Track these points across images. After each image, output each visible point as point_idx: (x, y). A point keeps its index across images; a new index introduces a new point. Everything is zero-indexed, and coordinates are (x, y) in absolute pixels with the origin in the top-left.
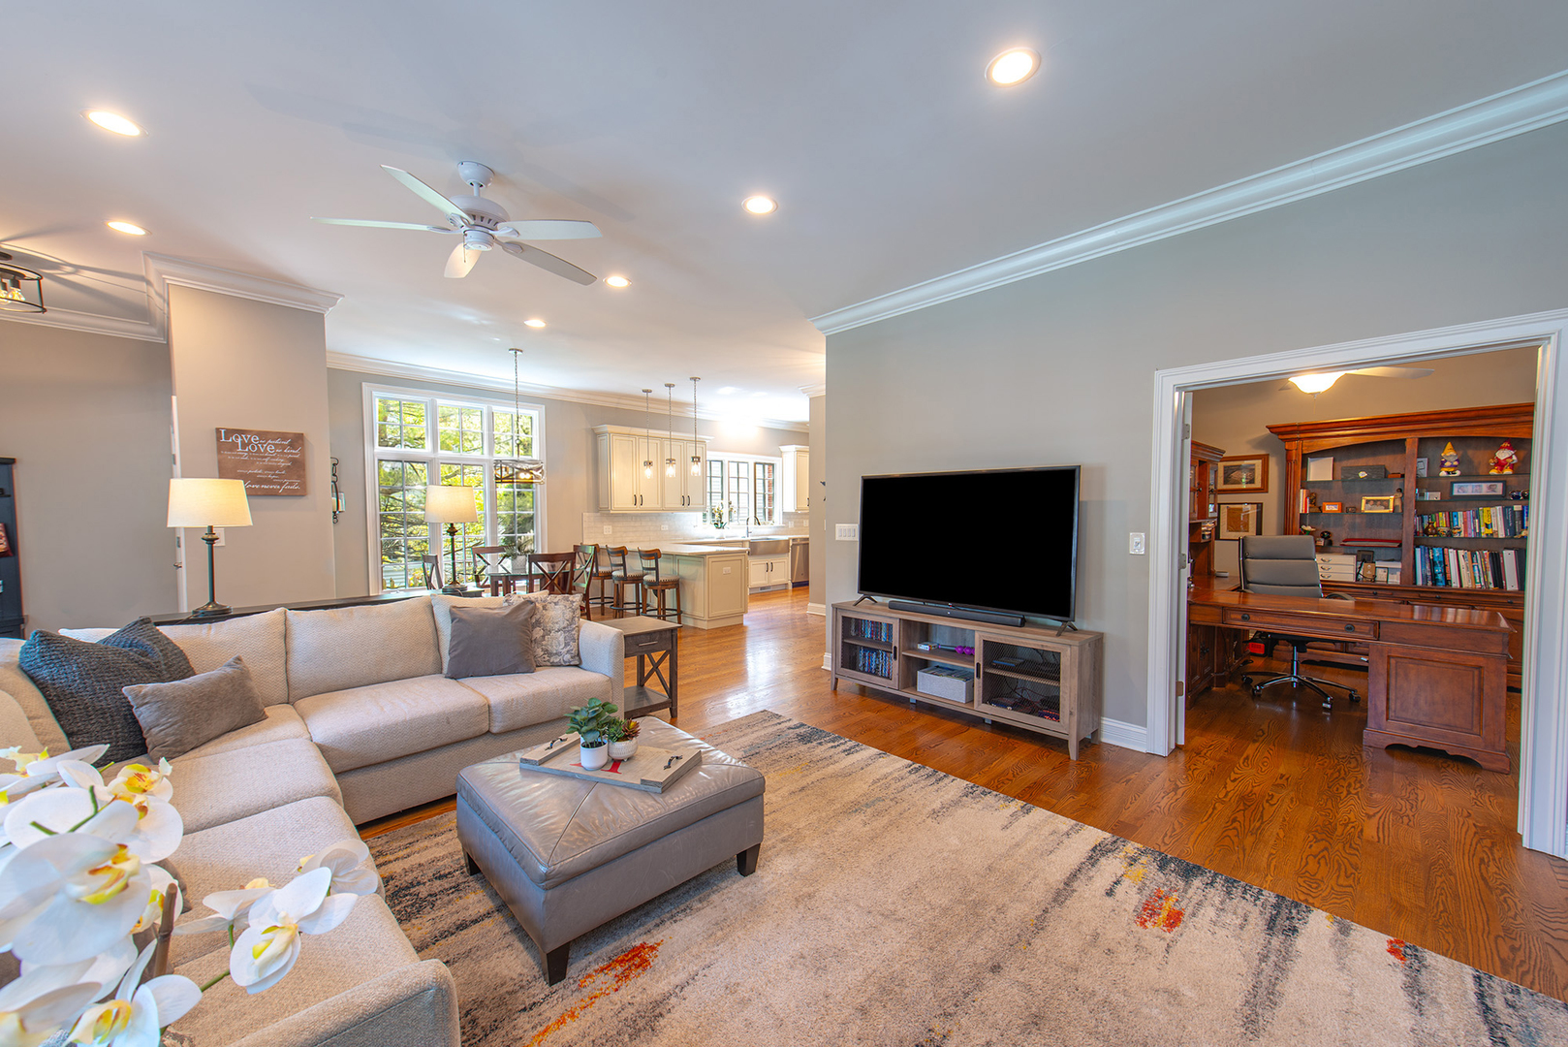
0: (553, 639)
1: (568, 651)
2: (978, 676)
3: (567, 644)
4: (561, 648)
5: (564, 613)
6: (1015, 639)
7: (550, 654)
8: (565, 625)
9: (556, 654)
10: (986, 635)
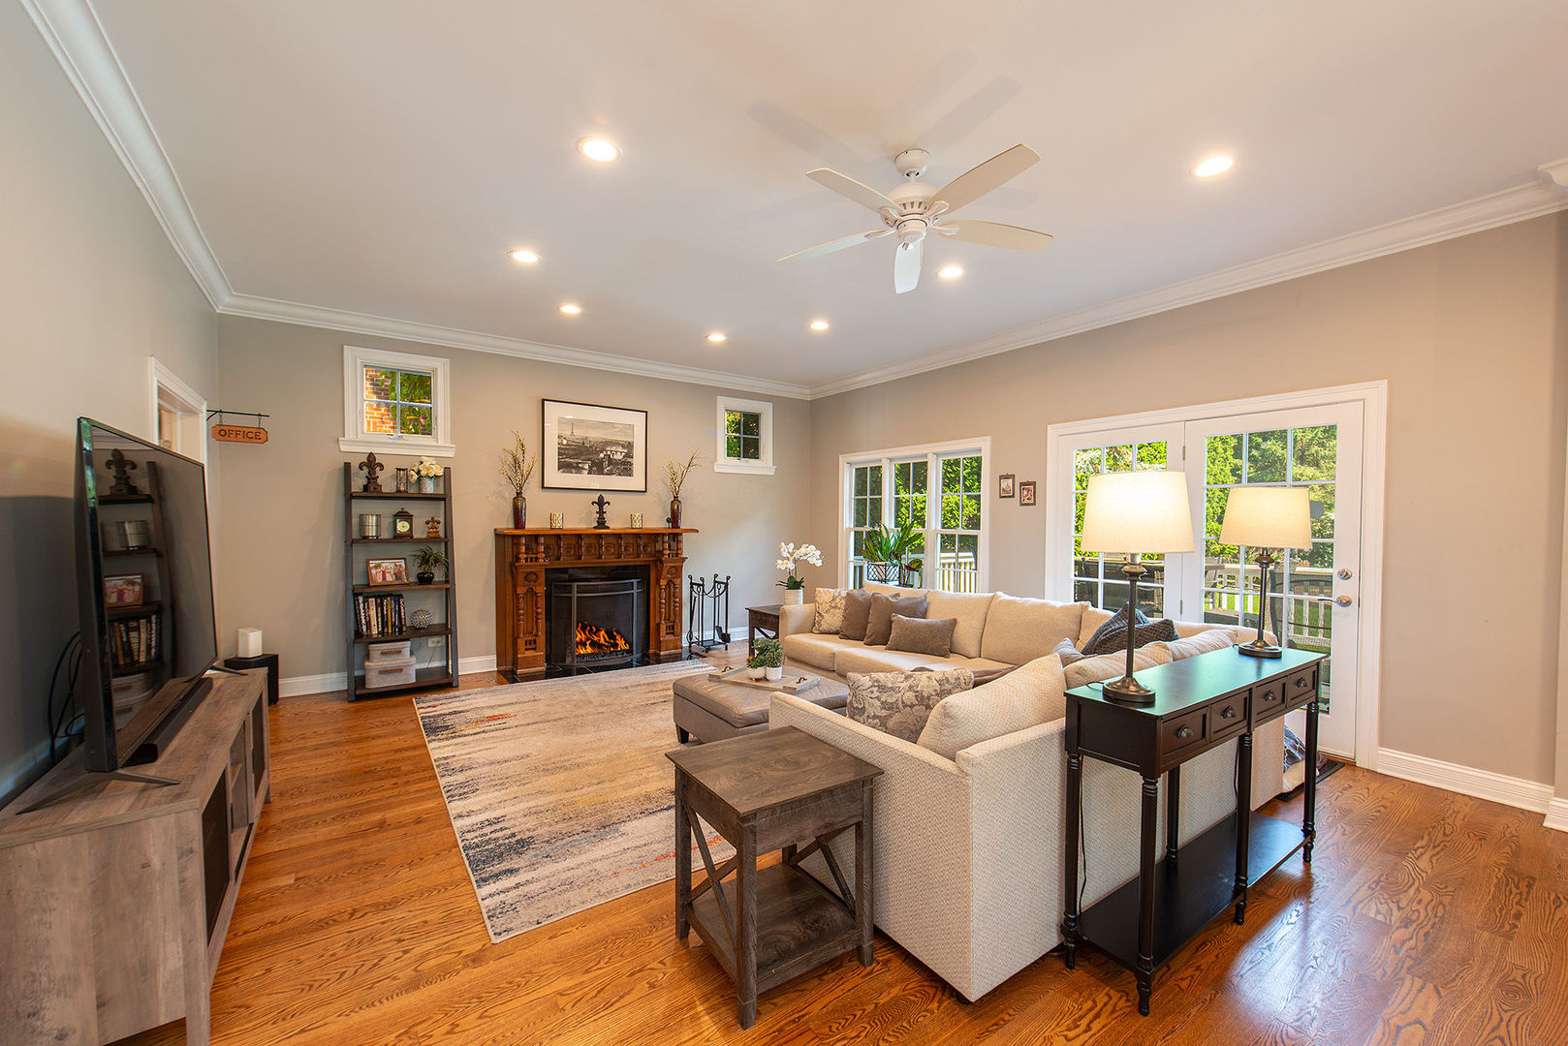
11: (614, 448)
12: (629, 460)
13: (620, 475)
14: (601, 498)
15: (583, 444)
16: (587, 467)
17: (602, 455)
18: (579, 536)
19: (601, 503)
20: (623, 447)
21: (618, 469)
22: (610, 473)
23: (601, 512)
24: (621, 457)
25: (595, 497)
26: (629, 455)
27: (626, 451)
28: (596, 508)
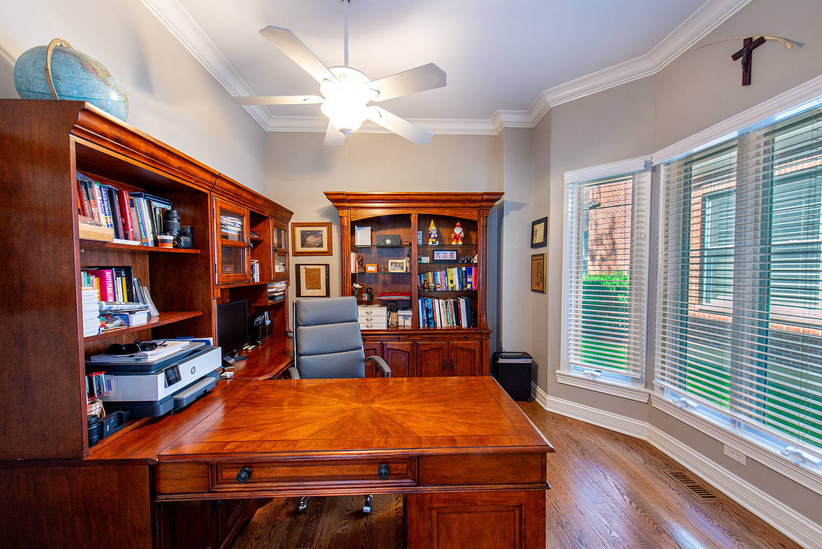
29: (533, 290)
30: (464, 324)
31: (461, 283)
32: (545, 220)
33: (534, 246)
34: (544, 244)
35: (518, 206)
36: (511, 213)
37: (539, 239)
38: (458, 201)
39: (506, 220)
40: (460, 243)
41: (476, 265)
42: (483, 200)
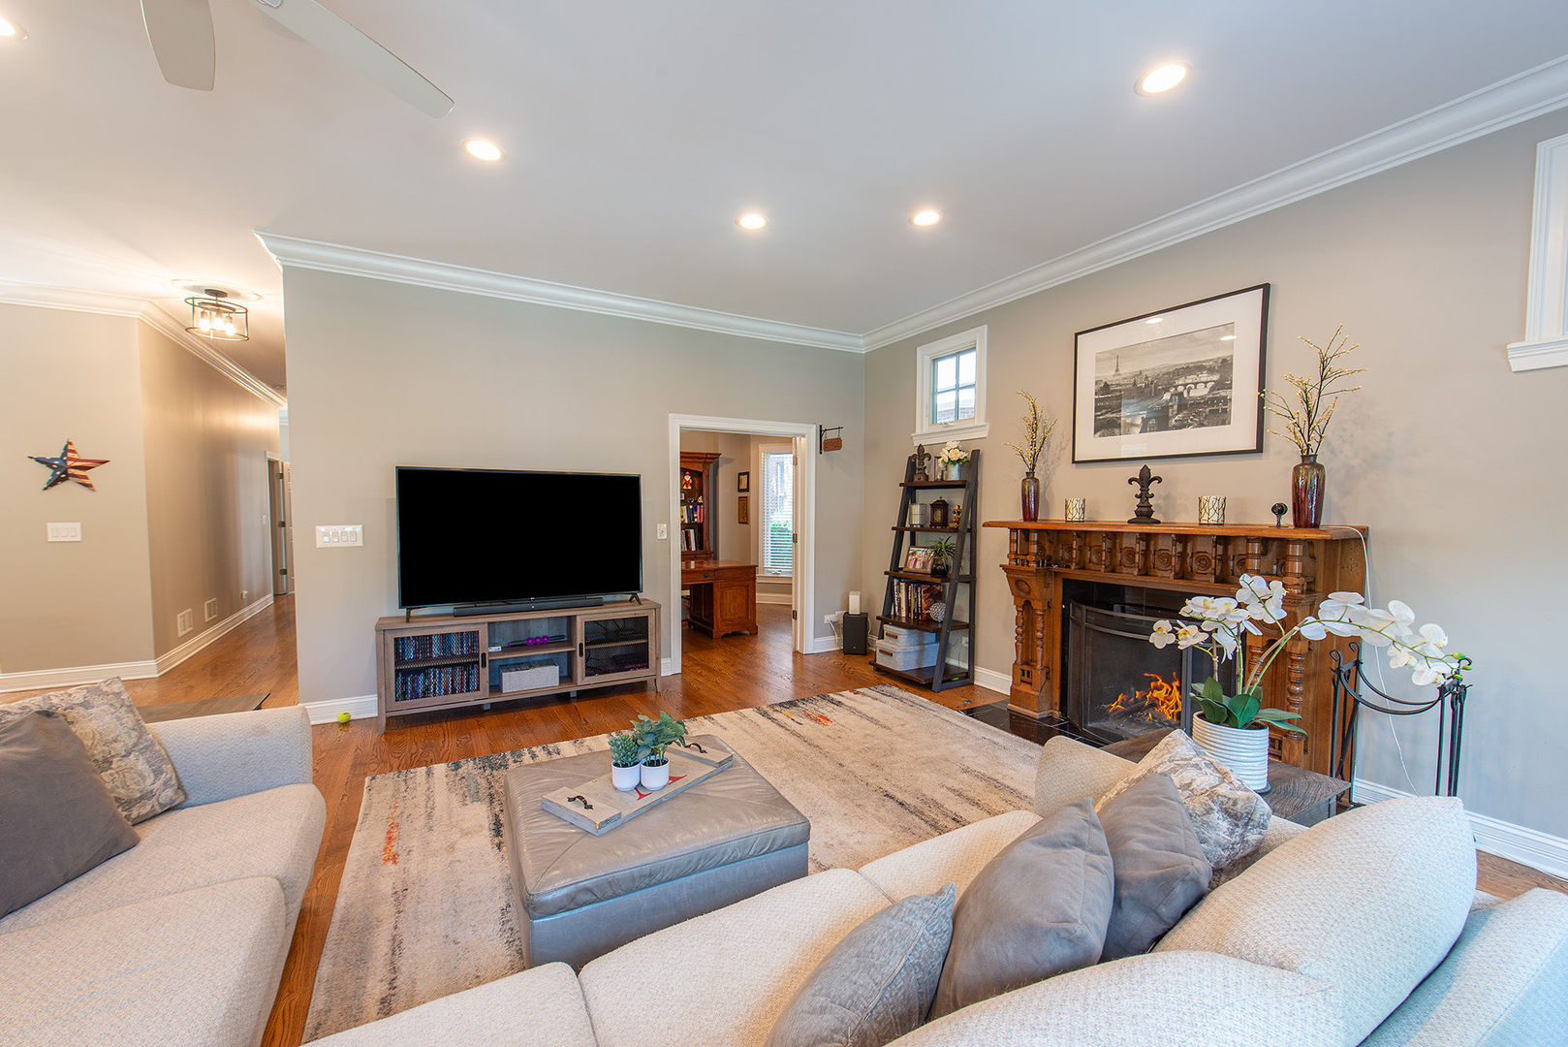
0: (121, 772)
1: (165, 784)
2: (581, 654)
3: (158, 773)
4: (149, 783)
5: (119, 719)
6: (611, 614)
7: (129, 804)
8: (134, 740)
9: (141, 798)
10: (587, 616)
11: (1190, 379)
12: (1223, 393)
13: (1201, 425)
14: (1145, 471)
15: (1135, 384)
16: (1139, 421)
17: (1167, 396)
18: (1114, 536)
19: (1145, 479)
20: (1211, 370)
21: (1198, 414)
22: (1181, 425)
23: (1144, 496)
24: (1207, 390)
25: (1135, 470)
26: (1225, 384)
27: (1216, 377)
28: (1136, 488)
29: (740, 523)
30: (693, 549)
31: (689, 517)
32: (748, 474)
33: (740, 491)
34: (747, 490)
35: (729, 461)
36: (725, 466)
37: (744, 486)
38: (692, 458)
39: (721, 471)
40: (690, 487)
41: (702, 504)
42: (707, 458)
